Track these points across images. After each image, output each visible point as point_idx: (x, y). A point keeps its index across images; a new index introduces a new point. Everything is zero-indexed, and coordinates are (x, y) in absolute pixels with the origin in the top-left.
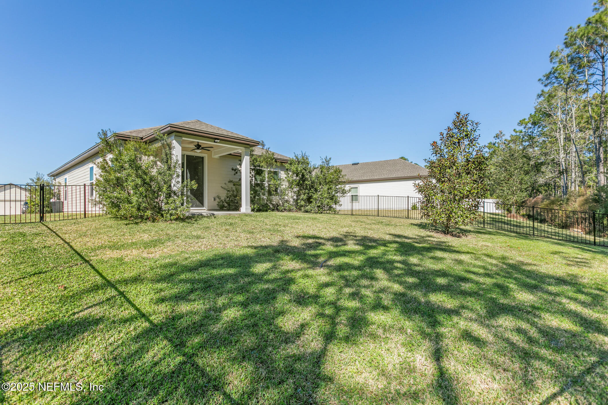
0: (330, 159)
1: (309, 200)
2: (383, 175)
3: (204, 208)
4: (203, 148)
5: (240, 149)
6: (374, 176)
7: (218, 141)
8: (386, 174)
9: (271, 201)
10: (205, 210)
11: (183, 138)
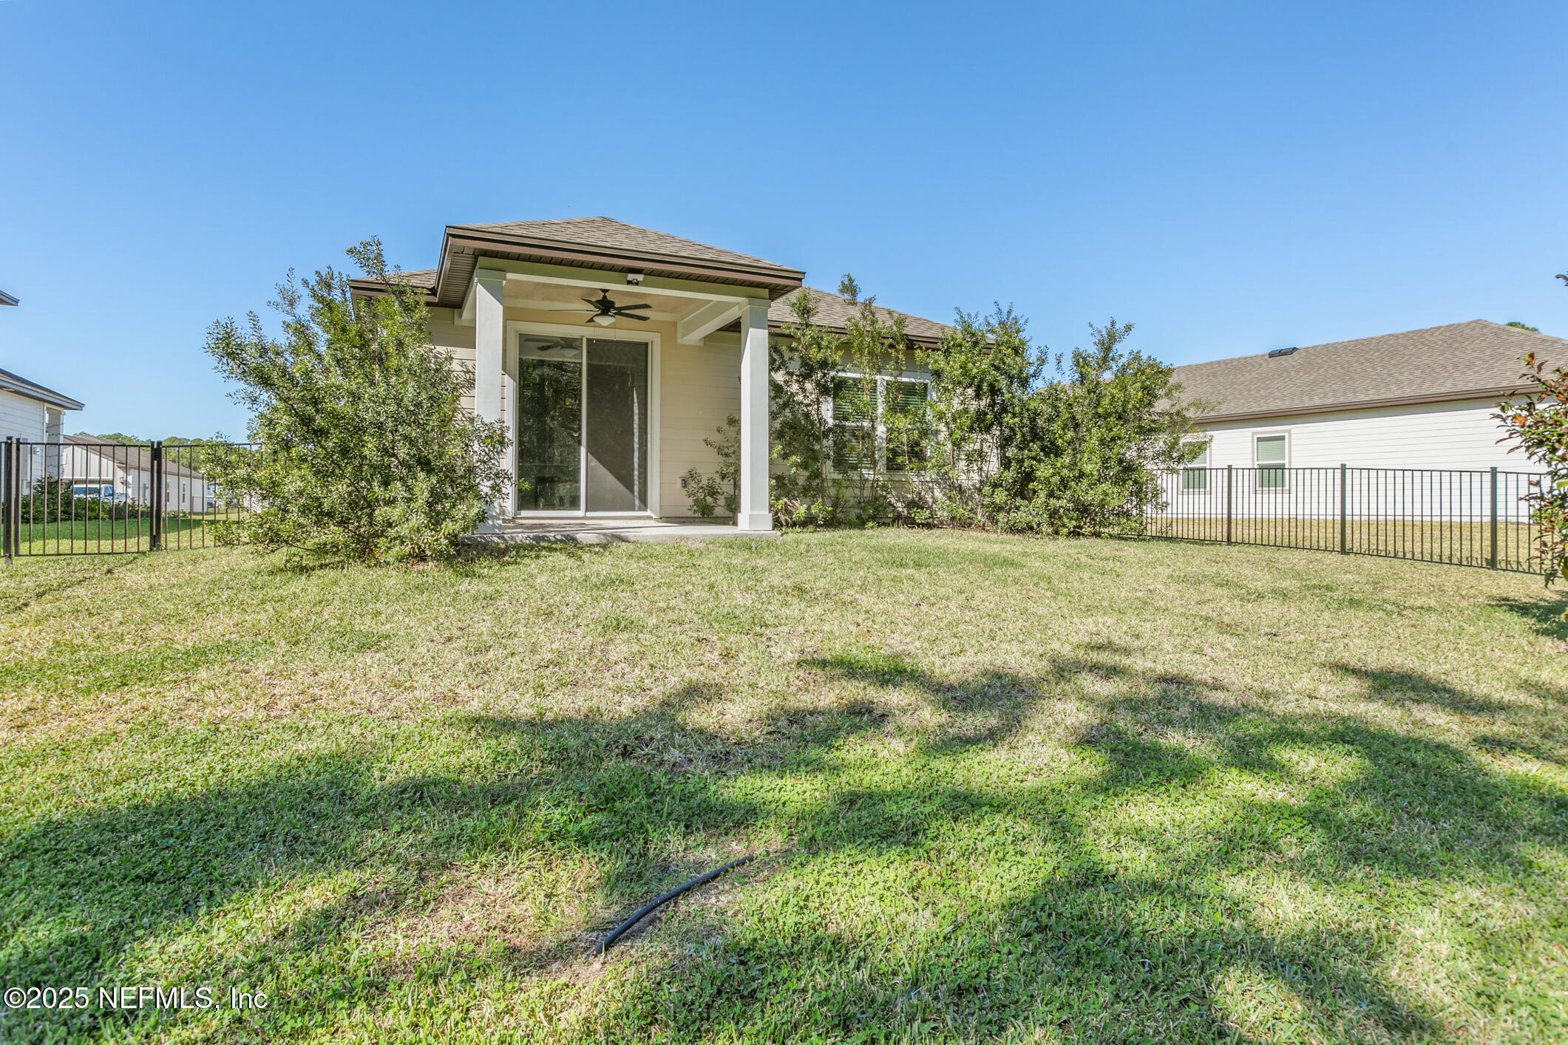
0: (1128, 328)
1: (1023, 487)
2: (1393, 387)
3: (648, 513)
4: (620, 312)
5: (736, 305)
6: (1355, 392)
7: (640, 277)
8: (1411, 383)
9: (901, 486)
10: (650, 518)
11: (510, 276)
